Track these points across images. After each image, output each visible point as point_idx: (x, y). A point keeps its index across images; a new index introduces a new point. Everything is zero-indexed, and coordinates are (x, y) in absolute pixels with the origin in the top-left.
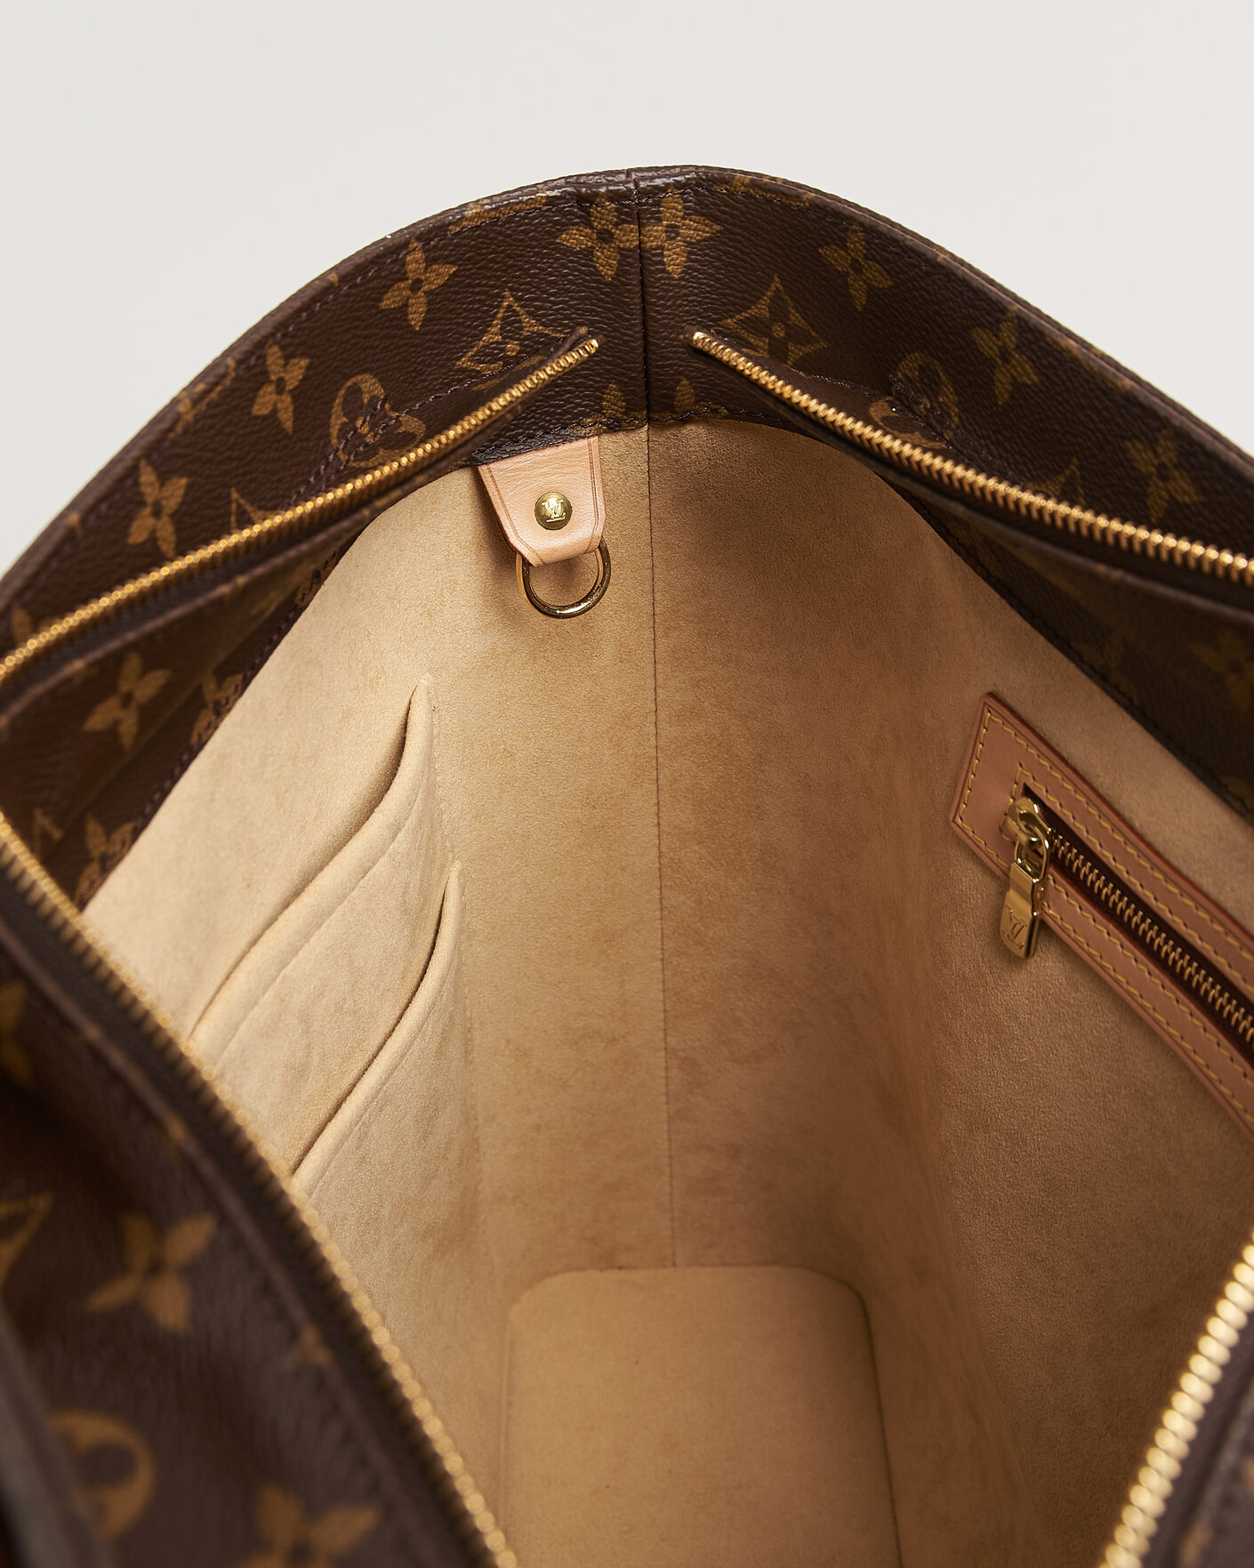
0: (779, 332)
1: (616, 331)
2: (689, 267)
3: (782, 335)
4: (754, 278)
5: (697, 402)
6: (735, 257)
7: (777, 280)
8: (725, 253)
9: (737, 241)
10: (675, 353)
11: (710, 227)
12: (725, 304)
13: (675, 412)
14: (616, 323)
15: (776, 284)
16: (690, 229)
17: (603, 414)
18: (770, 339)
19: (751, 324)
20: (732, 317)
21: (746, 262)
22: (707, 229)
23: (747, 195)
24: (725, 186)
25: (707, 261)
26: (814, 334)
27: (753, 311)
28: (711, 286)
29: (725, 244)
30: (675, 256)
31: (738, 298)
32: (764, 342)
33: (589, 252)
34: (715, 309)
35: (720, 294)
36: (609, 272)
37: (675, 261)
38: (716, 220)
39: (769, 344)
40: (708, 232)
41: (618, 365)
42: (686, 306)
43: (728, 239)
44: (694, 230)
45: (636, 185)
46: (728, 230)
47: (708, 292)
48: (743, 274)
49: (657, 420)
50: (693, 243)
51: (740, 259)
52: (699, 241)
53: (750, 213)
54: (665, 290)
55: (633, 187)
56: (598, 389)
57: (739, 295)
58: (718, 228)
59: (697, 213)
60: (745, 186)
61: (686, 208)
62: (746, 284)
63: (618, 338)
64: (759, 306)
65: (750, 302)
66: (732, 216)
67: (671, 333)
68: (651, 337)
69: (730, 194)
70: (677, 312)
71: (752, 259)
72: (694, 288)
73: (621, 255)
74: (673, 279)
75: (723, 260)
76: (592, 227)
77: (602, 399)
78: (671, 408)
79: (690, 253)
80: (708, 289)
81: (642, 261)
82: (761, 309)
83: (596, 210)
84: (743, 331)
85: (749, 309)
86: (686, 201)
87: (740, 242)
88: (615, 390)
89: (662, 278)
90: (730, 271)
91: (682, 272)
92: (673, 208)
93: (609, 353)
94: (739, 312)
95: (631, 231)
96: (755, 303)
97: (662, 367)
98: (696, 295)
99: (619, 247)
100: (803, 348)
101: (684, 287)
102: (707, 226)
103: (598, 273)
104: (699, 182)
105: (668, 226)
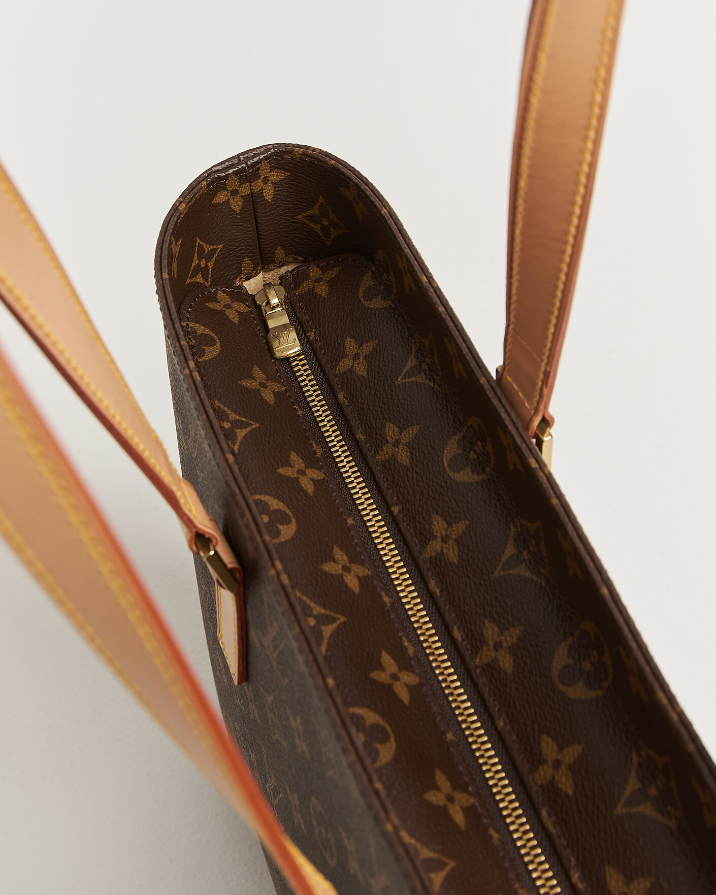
0: (325, 222)
1: (245, 234)
2: (276, 194)
3: (327, 224)
4: (310, 197)
5: (286, 256)
6: (299, 186)
7: (322, 198)
8: (294, 185)
9: (298, 179)
10: (273, 236)
11: (284, 174)
12: (296, 209)
13: (275, 263)
14: (245, 230)
15: (321, 200)
16: (274, 176)
17: (243, 273)
18: (321, 225)
19: (311, 218)
20: (301, 215)
21: (305, 189)
22: (283, 175)
23: (302, 159)
24: (289, 155)
25: (284, 189)
26: (342, 225)
27: (311, 212)
28: (288, 201)
29: (292, 180)
30: (268, 191)
31: (303, 206)
32: (318, 226)
33: (227, 202)
34: (291, 211)
35: (293, 204)
36: (238, 208)
37: (269, 193)
38: (287, 171)
39: (321, 228)
40: (283, 176)
41: (248, 249)
42: (276, 213)
43: (295, 178)
44: (276, 176)
45: (247, 164)
46: (294, 174)
47: (286, 204)
48: (304, 195)
49: (267, 268)
50: (277, 183)
51: (301, 187)
52: (279, 181)
53: (304, 167)
54: (266, 209)
55: (245, 166)
56: (239, 263)
57: (303, 204)
58: (289, 174)
59: (276, 168)
60: (300, 155)
61: (271, 167)
62: (305, 199)
63: (246, 237)
64: (314, 210)
65: (310, 207)
66: (295, 168)
67: (270, 228)
68: (260, 231)
69: (292, 158)
70: (272, 217)
71: (308, 188)
72: (279, 203)
73: (243, 199)
74: (269, 202)
75: (293, 188)
76: (228, 190)
77: (241, 267)
78: (274, 262)
79: (275, 188)
80: (286, 203)
81: (253, 200)
82: (315, 211)
83: (229, 182)
84: (307, 221)
85: (309, 210)
86: (270, 164)
87: (300, 180)
88: (247, 261)
89: (263, 204)
90: (297, 193)
91: (273, 198)
92: (265, 169)
93: (243, 245)
94: (304, 212)
95: (247, 186)
96: (311, 208)
97: (266, 244)
98: (281, 206)
99: (242, 195)
100: (338, 231)
101: (274, 204)
102: (282, 173)
103: (232, 210)
104: (275, 153)
105: (263, 178)
